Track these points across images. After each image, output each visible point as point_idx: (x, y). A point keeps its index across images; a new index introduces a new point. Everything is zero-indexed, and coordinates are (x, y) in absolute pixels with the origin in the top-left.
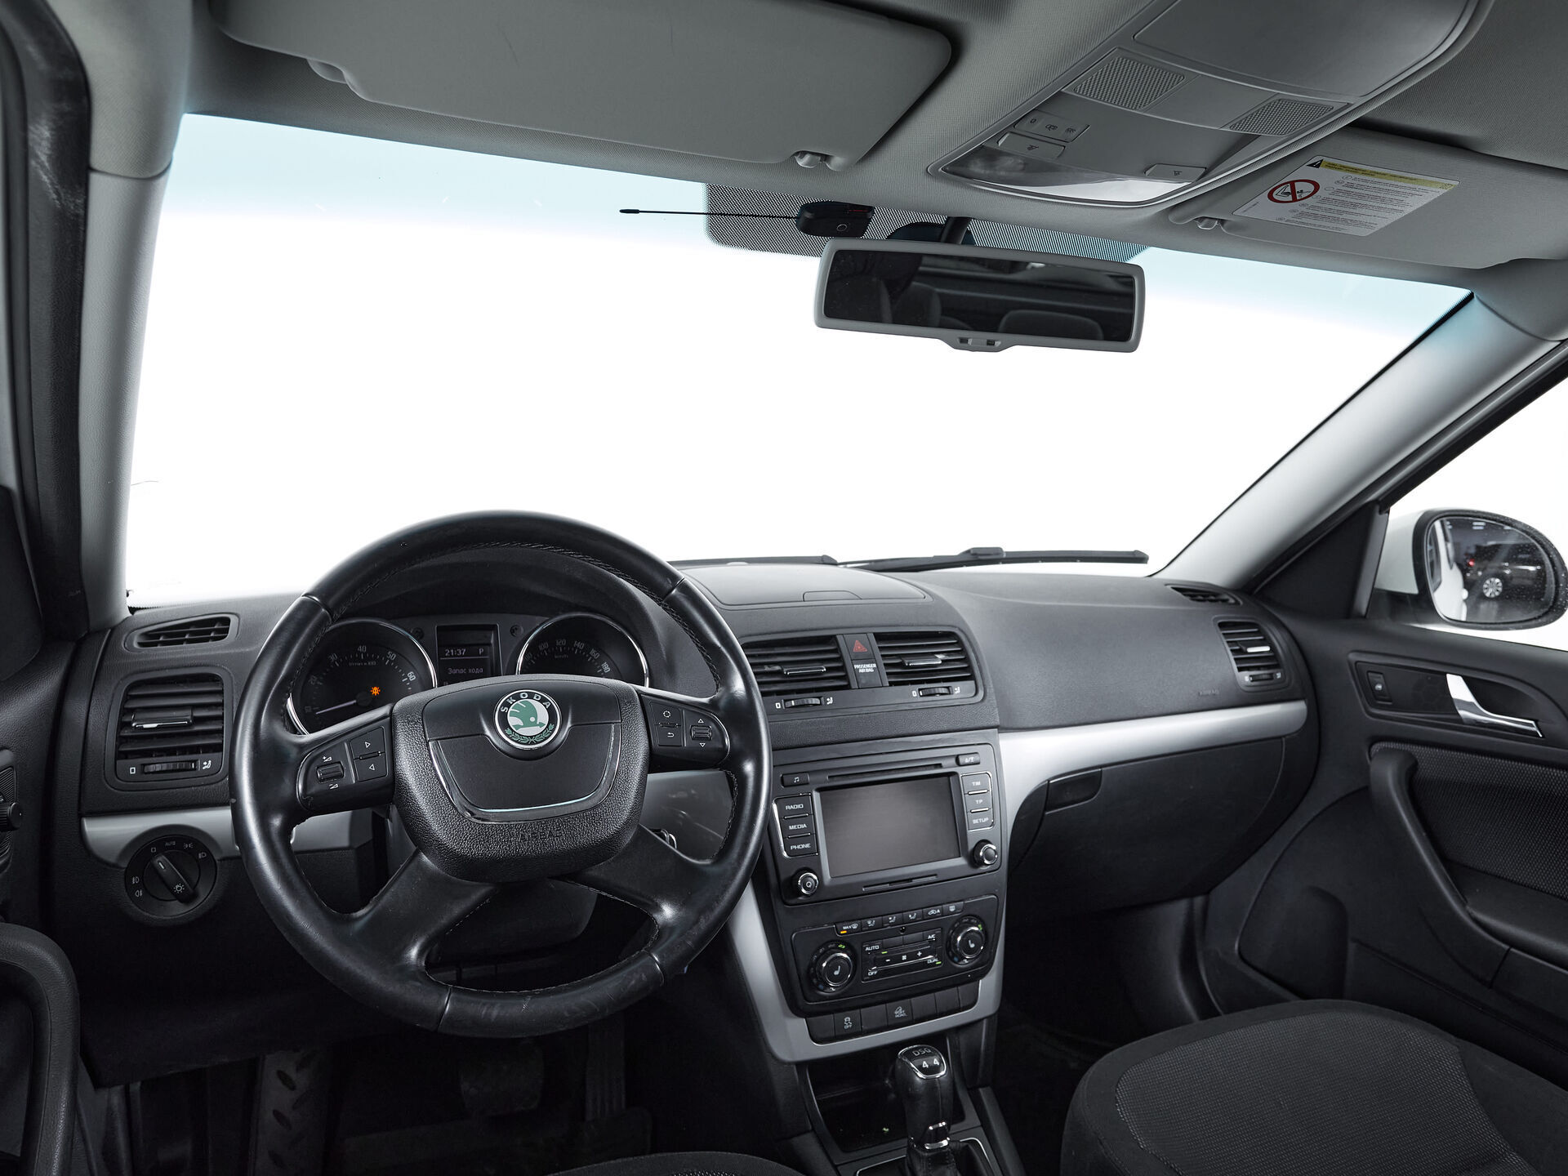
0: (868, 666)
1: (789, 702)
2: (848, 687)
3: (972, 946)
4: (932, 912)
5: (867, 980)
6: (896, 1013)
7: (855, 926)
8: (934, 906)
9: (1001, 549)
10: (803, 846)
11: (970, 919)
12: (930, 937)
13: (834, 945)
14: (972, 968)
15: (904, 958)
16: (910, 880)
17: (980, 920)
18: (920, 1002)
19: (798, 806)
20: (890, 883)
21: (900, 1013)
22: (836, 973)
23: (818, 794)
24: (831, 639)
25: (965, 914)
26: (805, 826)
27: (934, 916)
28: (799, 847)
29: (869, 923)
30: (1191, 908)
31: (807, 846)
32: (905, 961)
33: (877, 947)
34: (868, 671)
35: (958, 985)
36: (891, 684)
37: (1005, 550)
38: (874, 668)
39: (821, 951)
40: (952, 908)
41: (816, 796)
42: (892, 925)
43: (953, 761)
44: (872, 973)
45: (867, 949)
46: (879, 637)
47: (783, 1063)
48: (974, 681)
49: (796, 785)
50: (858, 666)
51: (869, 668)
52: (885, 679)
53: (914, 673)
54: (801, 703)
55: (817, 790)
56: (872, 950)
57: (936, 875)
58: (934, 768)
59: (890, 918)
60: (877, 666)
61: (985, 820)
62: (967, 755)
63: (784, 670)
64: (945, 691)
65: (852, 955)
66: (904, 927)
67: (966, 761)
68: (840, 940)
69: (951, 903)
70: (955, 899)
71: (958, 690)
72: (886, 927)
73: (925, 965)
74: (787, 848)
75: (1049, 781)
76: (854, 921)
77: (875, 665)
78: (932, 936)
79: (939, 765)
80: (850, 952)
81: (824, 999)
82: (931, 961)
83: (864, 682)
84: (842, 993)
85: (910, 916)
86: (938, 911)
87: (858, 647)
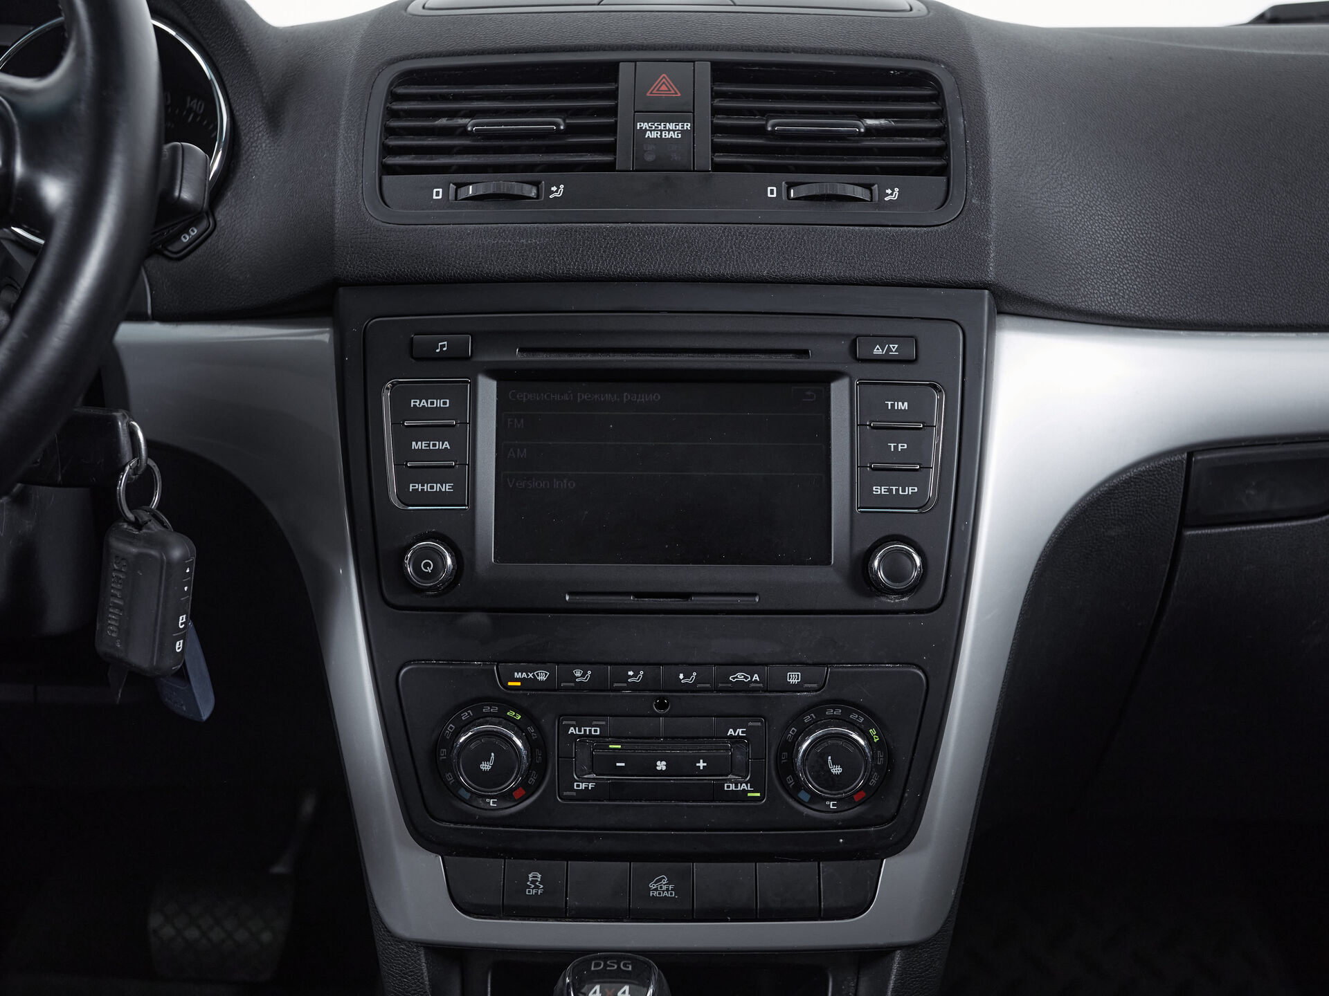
0: (671, 126)
1: (463, 189)
2: (610, 167)
3: (836, 770)
4: (740, 676)
5: (571, 799)
6: (652, 886)
7: (542, 676)
8: (747, 664)
10: (437, 487)
11: (846, 712)
12: (731, 732)
13: (495, 709)
14: (848, 824)
15: (661, 766)
16: (686, 596)
17: (874, 717)
19: (439, 403)
20: (639, 595)
21: (661, 888)
22: (486, 766)
23: (493, 384)
24: (609, 71)
25: (827, 696)
26: (447, 445)
27: (742, 687)
28: (427, 488)
29: (578, 673)
31: (447, 487)
32: (661, 773)
33: (596, 731)
34: (666, 135)
35: (819, 857)
36: (717, 167)
38: (683, 132)
39: (465, 716)
40: (794, 678)
41: (488, 389)
42: (634, 688)
43: (844, 345)
44: (583, 786)
45: (572, 730)
46: (722, 72)
47: (401, 940)
48: (944, 179)
49: (442, 358)
50: (645, 125)
51: (672, 130)
52: (705, 156)
53: (793, 151)
54: (491, 191)
55: (492, 373)
56: (585, 735)
57: (754, 595)
58: (790, 358)
59: (631, 673)
60: (693, 127)
61: (910, 490)
62: (884, 339)
63: (470, 124)
64: (859, 192)
65: (534, 736)
66: (663, 698)
67: (878, 351)
68: (507, 700)
69: (793, 664)
70: (804, 659)
71: (892, 195)
72: (619, 690)
73: (717, 793)
74: (402, 486)
75: (1190, 455)
76: (541, 663)
77: (688, 126)
78: (739, 731)
79: (803, 353)
80: (531, 729)
81: (468, 819)
82: (732, 787)
83: (650, 158)
84: (512, 816)
85: (681, 676)
86: (756, 677)
87: (664, 86)
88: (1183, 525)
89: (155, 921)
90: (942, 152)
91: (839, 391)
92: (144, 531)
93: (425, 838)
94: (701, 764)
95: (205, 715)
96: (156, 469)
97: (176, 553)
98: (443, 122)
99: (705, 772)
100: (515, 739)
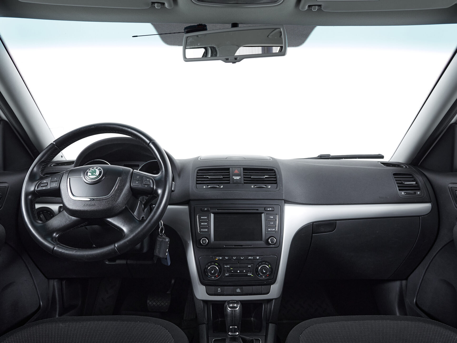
0: (238, 177)
1: (208, 186)
2: (229, 183)
3: (264, 271)
4: (250, 258)
5: (225, 277)
6: (237, 290)
7: (221, 258)
8: (251, 256)
9: (330, 155)
10: (205, 230)
11: (265, 263)
12: (249, 266)
13: (214, 263)
14: (266, 280)
15: (238, 271)
16: (242, 246)
17: (269, 263)
18: (246, 289)
19: (205, 218)
20: (235, 246)
21: (238, 290)
22: (213, 272)
23: (213, 215)
24: (228, 169)
25: (263, 260)
26: (206, 224)
27: (250, 259)
28: (204, 230)
29: (226, 257)
30: (401, 285)
31: (207, 230)
32: (238, 273)
33: (229, 266)
34: (237, 179)
35: (262, 285)
36: (244, 183)
37: (331, 155)
39: (209, 264)
40: (258, 258)
41: (212, 215)
42: (234, 260)
43: (264, 209)
44: (227, 275)
45: (225, 266)
46: (244, 169)
47: (198, 300)
48: (276, 184)
49: (206, 211)
50: (234, 177)
51: (238, 178)
52: (243, 182)
53: (255, 180)
54: (212, 187)
55: (213, 213)
56: (227, 267)
57: (252, 245)
58: (256, 210)
59: (234, 257)
60: (241, 177)
61: (274, 230)
62: (269, 208)
63: (209, 177)
64: (265, 186)
65: (219, 267)
66: (238, 261)
67: (268, 209)
68: (215, 262)
69: (258, 256)
70: (259, 255)
71: (269, 187)
72: (232, 260)
73: (247, 275)
74: (200, 230)
75: (313, 223)
76: (221, 256)
77: (240, 177)
78: (250, 266)
79: (258, 210)
80: (219, 266)
81: (210, 280)
82: (249, 274)
83: (235, 182)
84: (216, 280)
85: (241, 258)
86: (252, 258)
87: (236, 171)
88: (312, 234)
89: (148, 301)
90: (276, 180)
91: (263, 215)
92: (162, 237)
93: (202, 283)
94: (244, 271)
95: (169, 265)
96: (164, 227)
97: (167, 240)
98: (205, 176)
99: (245, 272)
100: (217, 267)
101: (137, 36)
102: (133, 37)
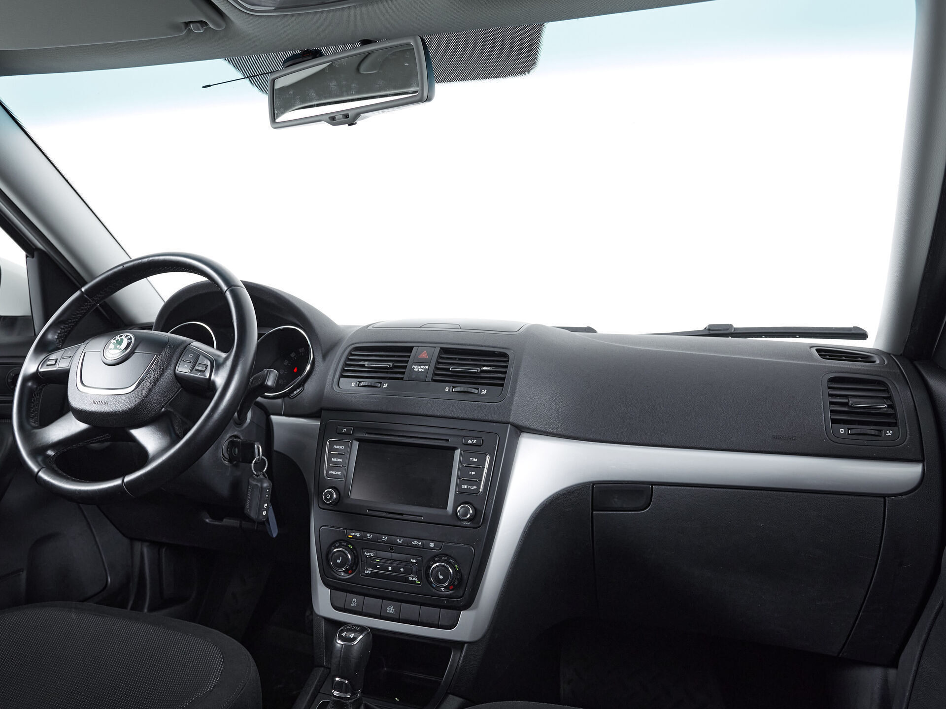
1: (360, 383)
2: (402, 379)
3: (441, 577)
4: (415, 542)
5: (364, 576)
6: (388, 609)
7: (358, 535)
8: (418, 539)
10: (337, 473)
11: (446, 559)
12: (412, 560)
13: (345, 544)
14: (448, 597)
15: (390, 568)
16: (402, 514)
17: (458, 562)
19: (341, 447)
20: (389, 512)
21: (391, 610)
22: (339, 561)
24: (410, 349)
25: (442, 553)
26: (343, 460)
27: (416, 546)
28: (334, 473)
29: (368, 535)
30: (886, 676)
31: (339, 473)
32: (390, 571)
33: (372, 555)
34: (420, 370)
35: (440, 607)
36: (433, 380)
37: (735, 326)
38: (425, 369)
39: (336, 544)
40: (432, 545)
41: (356, 444)
42: (384, 542)
43: (460, 439)
44: (367, 572)
45: (365, 553)
46: (444, 350)
47: (318, 615)
48: (502, 388)
49: (344, 434)
50: (415, 367)
51: (422, 368)
52: (429, 378)
53: (465, 377)
54: (368, 384)
55: (357, 440)
56: (369, 556)
57: (422, 516)
58: (444, 441)
59: (383, 537)
60: (429, 368)
61: (474, 488)
62: (472, 438)
63: (367, 364)
64: (476, 391)
65: (356, 554)
66: (393, 547)
67: (470, 442)
68: (348, 541)
69: (432, 541)
70: (436, 539)
71: (484, 392)
72: (380, 542)
73: (406, 580)
74: (328, 471)
75: (593, 485)
76: (359, 531)
77: (427, 367)
78: (414, 560)
79: (447, 440)
80: (355, 552)
81: (335, 578)
82: (411, 579)
83: (414, 377)
84: (347, 579)
85: (398, 540)
86: (420, 543)
87: (424, 355)
88: (593, 510)
90: (503, 379)
91: (457, 453)
92: (258, 478)
93: (327, 584)
94: (402, 570)
95: (275, 535)
96: (266, 460)
97: (265, 485)
98: (361, 363)
99: (403, 573)
100: (348, 554)
101: (210, 86)
102: (203, 87)
